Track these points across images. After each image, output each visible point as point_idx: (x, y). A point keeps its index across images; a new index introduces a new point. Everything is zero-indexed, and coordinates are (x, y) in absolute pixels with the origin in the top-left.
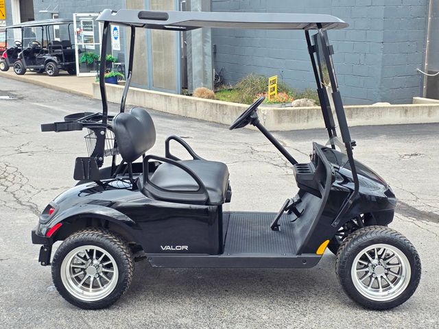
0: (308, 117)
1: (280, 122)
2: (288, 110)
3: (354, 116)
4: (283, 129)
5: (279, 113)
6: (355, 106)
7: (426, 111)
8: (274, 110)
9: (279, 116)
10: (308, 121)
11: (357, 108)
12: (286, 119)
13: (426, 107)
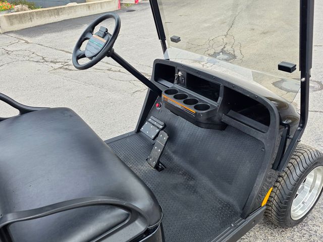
0: (31, 18)
1: (12, 24)
2: (15, 15)
3: (60, 14)
4: (16, 29)
5: (9, 18)
6: (60, 7)
7: (99, 5)
8: (5, 16)
9: (10, 20)
10: (31, 21)
11: (61, 8)
12: (15, 21)
13: (99, 3)
